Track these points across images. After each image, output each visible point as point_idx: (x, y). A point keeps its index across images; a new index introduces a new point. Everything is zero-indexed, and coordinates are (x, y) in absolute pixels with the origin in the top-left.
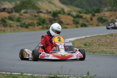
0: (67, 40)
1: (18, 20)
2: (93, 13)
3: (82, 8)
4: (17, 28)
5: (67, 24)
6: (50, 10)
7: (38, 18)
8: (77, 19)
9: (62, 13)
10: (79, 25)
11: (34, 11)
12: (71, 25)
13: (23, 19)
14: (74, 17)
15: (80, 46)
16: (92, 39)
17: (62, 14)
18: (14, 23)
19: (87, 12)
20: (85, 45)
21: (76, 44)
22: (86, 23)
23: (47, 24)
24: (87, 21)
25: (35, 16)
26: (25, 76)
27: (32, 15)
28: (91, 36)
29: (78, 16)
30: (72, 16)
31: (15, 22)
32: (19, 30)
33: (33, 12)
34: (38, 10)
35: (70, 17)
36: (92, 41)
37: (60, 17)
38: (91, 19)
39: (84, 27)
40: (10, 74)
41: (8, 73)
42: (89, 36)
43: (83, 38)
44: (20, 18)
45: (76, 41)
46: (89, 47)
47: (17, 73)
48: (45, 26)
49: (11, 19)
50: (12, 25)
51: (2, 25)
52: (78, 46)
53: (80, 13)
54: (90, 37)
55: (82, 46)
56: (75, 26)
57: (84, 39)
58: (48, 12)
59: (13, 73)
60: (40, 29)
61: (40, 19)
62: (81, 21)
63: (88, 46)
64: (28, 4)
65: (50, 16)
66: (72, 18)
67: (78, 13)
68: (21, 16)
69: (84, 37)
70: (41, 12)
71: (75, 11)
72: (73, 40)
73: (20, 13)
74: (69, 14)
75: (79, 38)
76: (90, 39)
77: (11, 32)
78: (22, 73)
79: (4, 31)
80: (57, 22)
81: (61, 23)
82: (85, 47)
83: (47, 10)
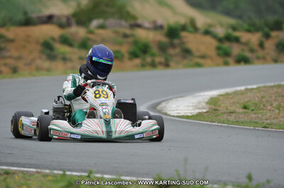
0: (202, 94)
1: (84, 45)
2: (266, 29)
3: (240, 17)
5: (203, 57)
6: (160, 22)
7: (130, 40)
8: (226, 45)
9: (191, 29)
10: (230, 60)
11: (123, 23)
12: (211, 58)
13: (95, 42)
14: (220, 40)
15: (232, 109)
16: (262, 94)
17: (190, 32)
18: (74, 52)
19: (252, 28)
20: (245, 108)
21: (223, 105)
22: (248, 54)
23: (153, 55)
24: (252, 51)
25: (125, 36)
26: (98, 179)
27: (116, 32)
28: (259, 86)
29: (228, 38)
30: (215, 37)
31: (75, 50)
33: (121, 26)
34: (132, 22)
35: (208, 39)
36: (263, 97)
37: (185, 40)
38: (261, 45)
39: (242, 63)
40: (61, 175)
41: (56, 172)
42: (255, 87)
43: (241, 91)
44: (89, 39)
45: (221, 97)
46: (255, 114)
47: (78, 171)
48: (149, 59)
49: (65, 41)
50: (68, 56)
51: (44, 57)
52: (227, 109)
53: (234, 29)
54: (258, 88)
55: (237, 111)
56: (221, 60)
57: (241, 93)
58: (157, 27)
59: (68, 173)
60: (136, 66)
61: (136, 43)
62: (236, 50)
63: (253, 110)
64: (107, 5)
65: (160, 37)
66: (214, 43)
67: (230, 31)
68: (91, 36)
69: (243, 88)
70: (139, 26)
71: (221, 25)
72: (216, 96)
73: (87, 27)
74: (207, 33)
75: (229, 90)
76: (258, 95)
78: (91, 172)
79: (48, 70)
80: (178, 50)
81: (187, 52)
82: (245, 113)
83: (155, 22)
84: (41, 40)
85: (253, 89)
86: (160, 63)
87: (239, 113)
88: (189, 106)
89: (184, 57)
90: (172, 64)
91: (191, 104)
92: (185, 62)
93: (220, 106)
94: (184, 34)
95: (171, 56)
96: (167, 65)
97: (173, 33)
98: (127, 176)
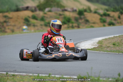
0: (95, 39)
1: (42, 19)
2: (121, 10)
3: (109, 5)
4: (42, 28)
5: (94, 23)
6: (75, 8)
7: (63, 16)
8: (104, 18)
9: (88, 11)
10: (106, 24)
11: (59, 9)
12: (97, 23)
13: (47, 18)
14: (101, 16)
15: (108, 45)
16: (121, 38)
17: (88, 12)
18: (38, 23)
19: (115, 10)
20: (114, 45)
21: (104, 44)
22: (113, 22)
23: (72, 23)
24: (115, 20)
25: (60, 15)
26: (53, 77)
27: (56, 13)
28: (119, 35)
29: (105, 15)
30: (99, 14)
31: (38, 21)
32: (44, 29)
33: (58, 11)
34: (63, 9)
35: (96, 15)
36: (121, 40)
37: (86, 16)
38: (119, 17)
39: (112, 25)
40: (37, 76)
41: (35, 75)
42: (118, 35)
43: (112, 37)
44: (44, 17)
45: (104, 41)
46: (118, 47)
47: (44, 74)
48: (71, 25)
49: (34, 18)
50: (36, 24)
52: (106, 46)
53: (107, 10)
54: (119, 36)
55: (111, 46)
56: (102, 24)
57: (112, 38)
58: (74, 11)
59: (40, 75)
60: (65, 28)
61: (65, 18)
62: (108, 20)
63: (117, 46)
64: (52, 2)
65: (75, 15)
66: (99, 17)
67: (106, 12)
68: (45, 15)
69: (112, 36)
70: (66, 10)
71: (102, 9)
72: (101, 40)
73: (44, 11)
74: (95, 12)
75: (107, 37)
76: (119, 39)
77: (35, 32)
78: (50, 74)
80: (83, 20)
81: (87, 21)
82: (114, 47)
83: (73, 8)
84: (24, 18)
85: (117, 36)
86: (76, 26)
87: (111, 47)
88: (89, 45)
89: (86, 24)
90: (81, 26)
91: (90, 44)
92: (86, 25)
93: (103, 44)
94: (85, 13)
95: (80, 23)
96: (78, 27)
97: (81, 13)
98: (65, 75)
